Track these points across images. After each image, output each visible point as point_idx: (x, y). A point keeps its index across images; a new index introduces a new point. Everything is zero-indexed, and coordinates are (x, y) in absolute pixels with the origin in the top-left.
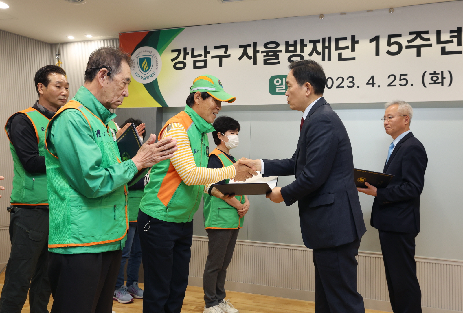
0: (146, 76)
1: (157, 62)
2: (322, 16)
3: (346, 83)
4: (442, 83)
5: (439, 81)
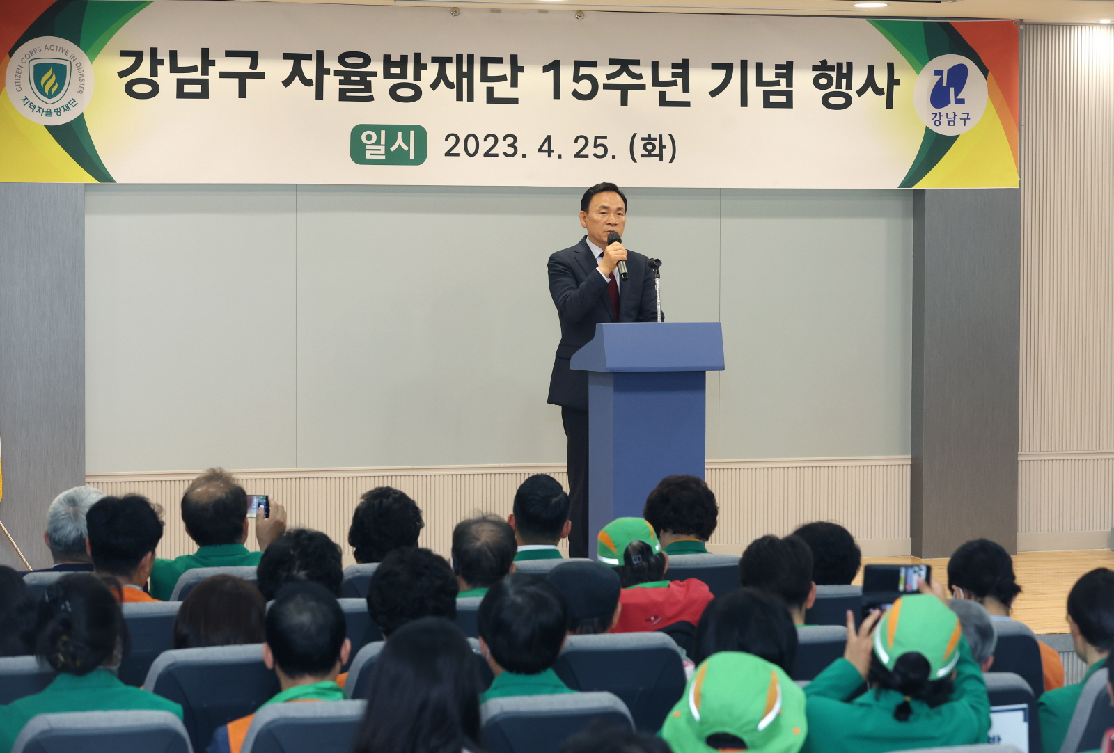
0: (52, 107)
1: (82, 76)
2: (455, 12)
3: (502, 147)
4: (661, 156)
5: (657, 151)
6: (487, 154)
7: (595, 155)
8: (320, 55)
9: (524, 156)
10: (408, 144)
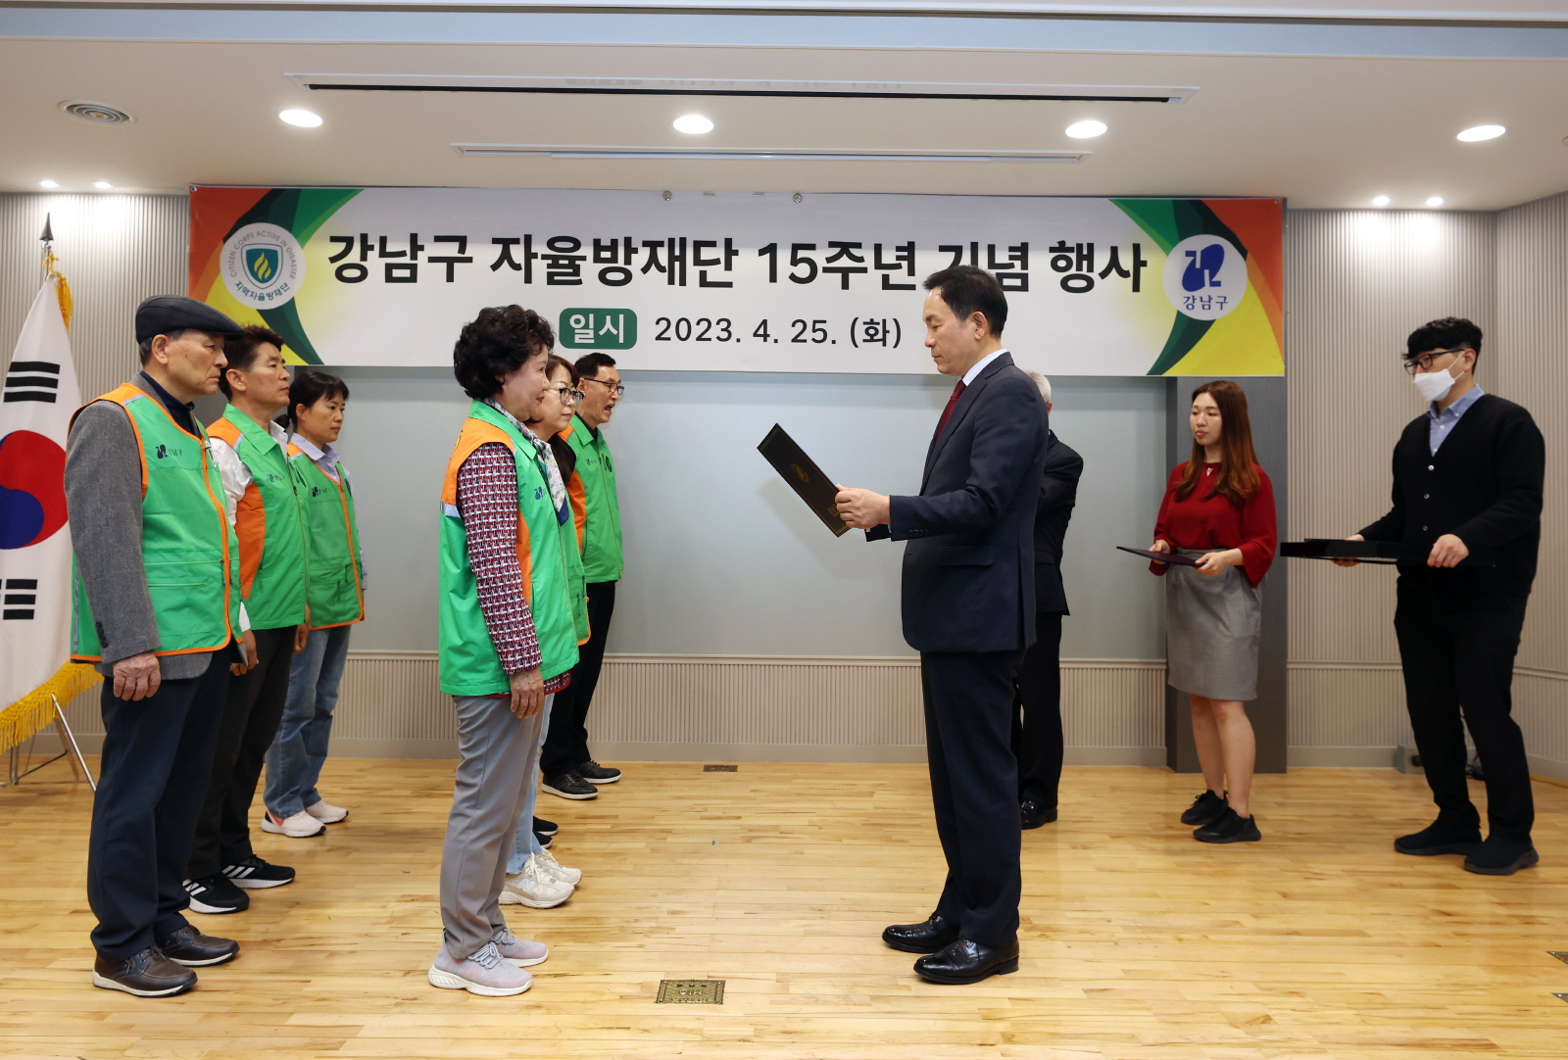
0: (265, 292)
1: (294, 261)
2: (667, 195)
3: (716, 331)
4: (884, 341)
5: (880, 336)
6: (699, 338)
7: (814, 340)
8: (528, 239)
9: (738, 340)
10: (616, 327)
